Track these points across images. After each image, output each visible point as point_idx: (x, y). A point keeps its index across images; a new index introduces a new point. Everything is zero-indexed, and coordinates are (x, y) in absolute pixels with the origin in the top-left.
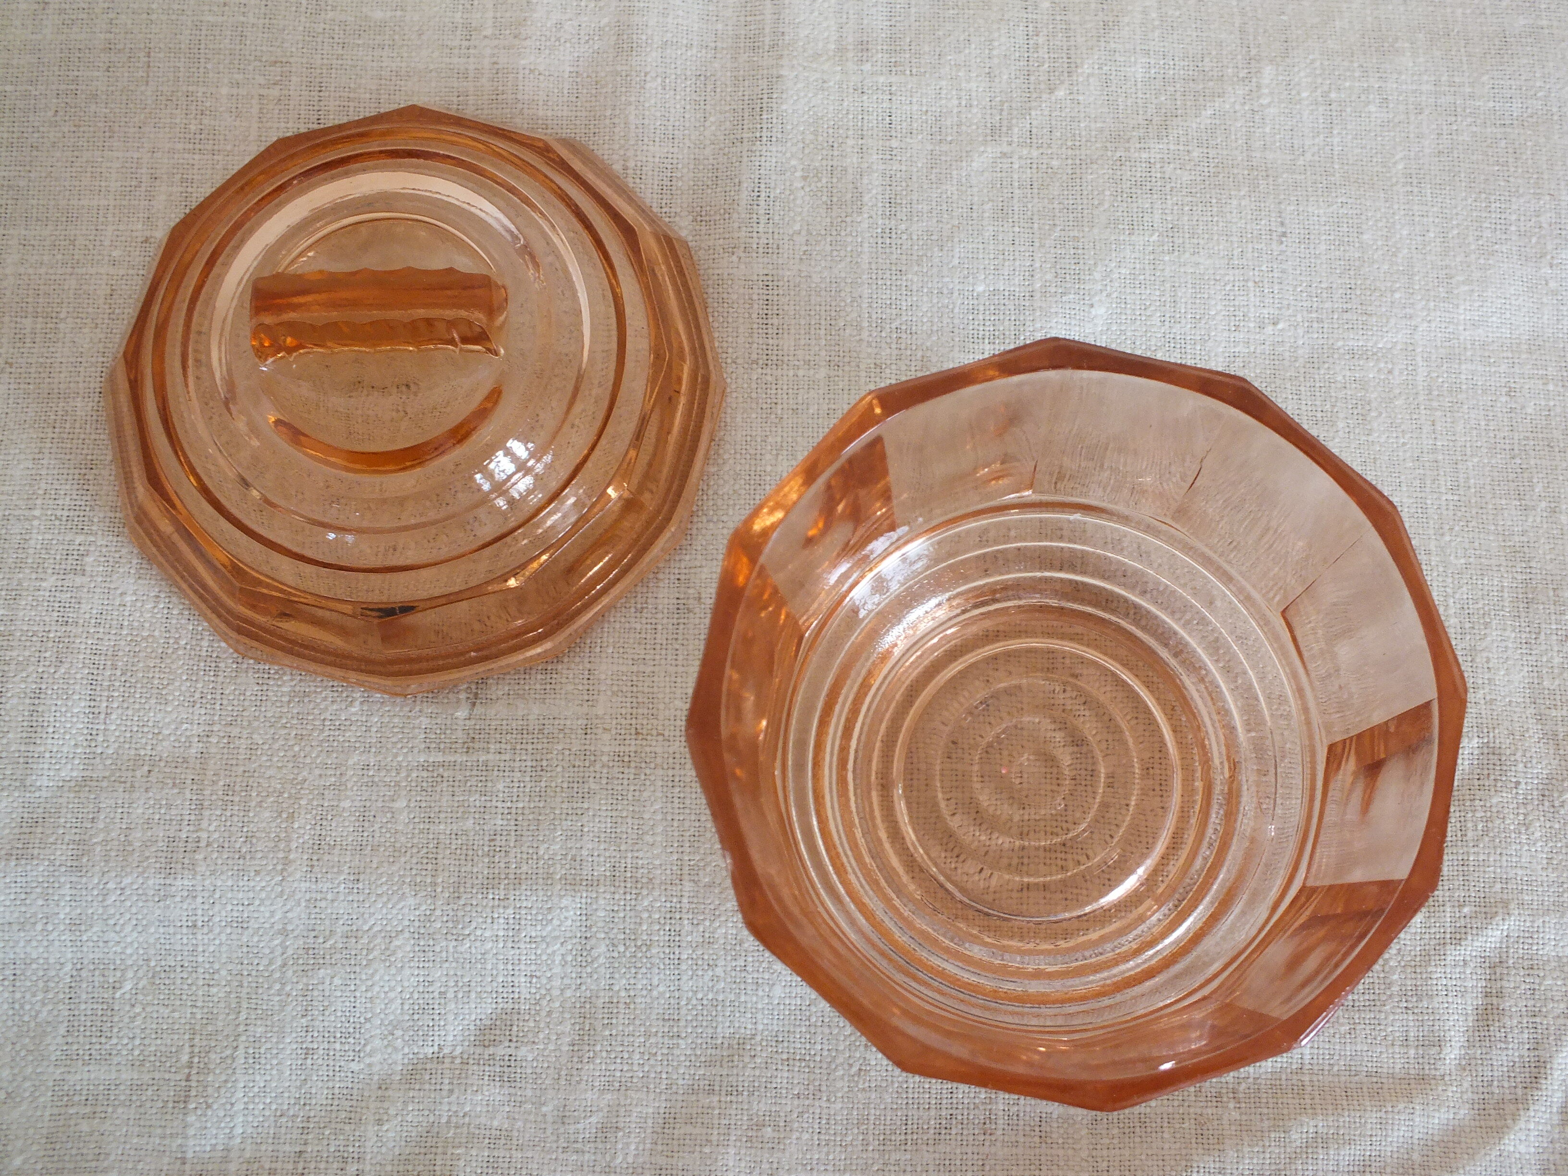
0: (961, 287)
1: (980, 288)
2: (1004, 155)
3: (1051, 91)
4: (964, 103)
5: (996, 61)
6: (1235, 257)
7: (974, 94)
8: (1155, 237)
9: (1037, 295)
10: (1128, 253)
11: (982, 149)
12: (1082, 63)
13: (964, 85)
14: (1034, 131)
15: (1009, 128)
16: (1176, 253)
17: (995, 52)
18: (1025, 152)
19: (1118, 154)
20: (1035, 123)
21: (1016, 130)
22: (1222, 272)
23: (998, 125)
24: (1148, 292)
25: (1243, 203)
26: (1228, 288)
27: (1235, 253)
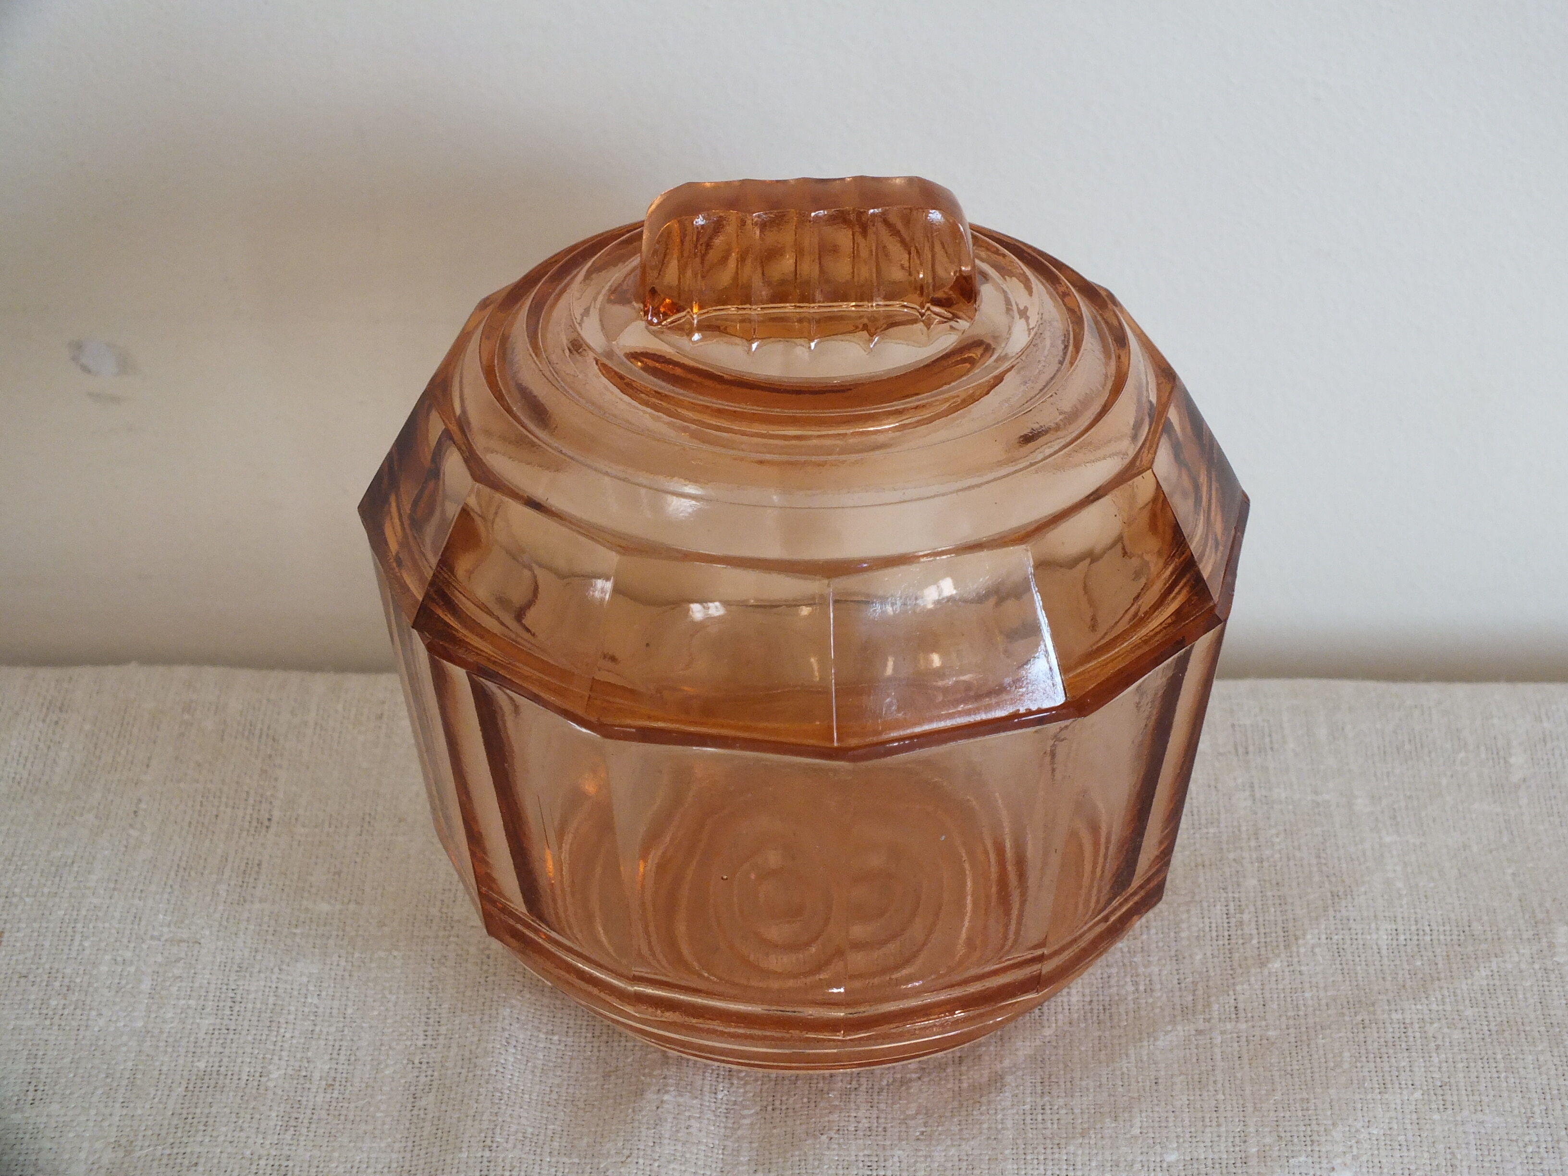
0: (1144, 1158)
1: (1172, 1157)
2: (1199, 1032)
3: (1263, 965)
4: (1142, 988)
5: (1185, 943)
6: (1537, 1116)
7: (1156, 978)
8: (1418, 1095)
9: (1253, 1162)
10: (1379, 1112)
11: (1169, 1028)
12: (1304, 935)
13: (1141, 970)
14: (1241, 1006)
15: (1208, 1005)
16: (1450, 1112)
17: (1183, 935)
18: (1229, 1026)
19: (1359, 1018)
20: (1241, 998)
21: (1215, 1007)
22: (1520, 1131)
23: (1190, 1005)
24: (1413, 1154)
25: (1541, 1058)
26: (1530, 1149)
27: (1537, 1110)
